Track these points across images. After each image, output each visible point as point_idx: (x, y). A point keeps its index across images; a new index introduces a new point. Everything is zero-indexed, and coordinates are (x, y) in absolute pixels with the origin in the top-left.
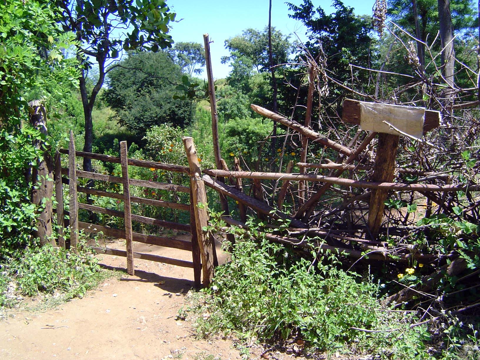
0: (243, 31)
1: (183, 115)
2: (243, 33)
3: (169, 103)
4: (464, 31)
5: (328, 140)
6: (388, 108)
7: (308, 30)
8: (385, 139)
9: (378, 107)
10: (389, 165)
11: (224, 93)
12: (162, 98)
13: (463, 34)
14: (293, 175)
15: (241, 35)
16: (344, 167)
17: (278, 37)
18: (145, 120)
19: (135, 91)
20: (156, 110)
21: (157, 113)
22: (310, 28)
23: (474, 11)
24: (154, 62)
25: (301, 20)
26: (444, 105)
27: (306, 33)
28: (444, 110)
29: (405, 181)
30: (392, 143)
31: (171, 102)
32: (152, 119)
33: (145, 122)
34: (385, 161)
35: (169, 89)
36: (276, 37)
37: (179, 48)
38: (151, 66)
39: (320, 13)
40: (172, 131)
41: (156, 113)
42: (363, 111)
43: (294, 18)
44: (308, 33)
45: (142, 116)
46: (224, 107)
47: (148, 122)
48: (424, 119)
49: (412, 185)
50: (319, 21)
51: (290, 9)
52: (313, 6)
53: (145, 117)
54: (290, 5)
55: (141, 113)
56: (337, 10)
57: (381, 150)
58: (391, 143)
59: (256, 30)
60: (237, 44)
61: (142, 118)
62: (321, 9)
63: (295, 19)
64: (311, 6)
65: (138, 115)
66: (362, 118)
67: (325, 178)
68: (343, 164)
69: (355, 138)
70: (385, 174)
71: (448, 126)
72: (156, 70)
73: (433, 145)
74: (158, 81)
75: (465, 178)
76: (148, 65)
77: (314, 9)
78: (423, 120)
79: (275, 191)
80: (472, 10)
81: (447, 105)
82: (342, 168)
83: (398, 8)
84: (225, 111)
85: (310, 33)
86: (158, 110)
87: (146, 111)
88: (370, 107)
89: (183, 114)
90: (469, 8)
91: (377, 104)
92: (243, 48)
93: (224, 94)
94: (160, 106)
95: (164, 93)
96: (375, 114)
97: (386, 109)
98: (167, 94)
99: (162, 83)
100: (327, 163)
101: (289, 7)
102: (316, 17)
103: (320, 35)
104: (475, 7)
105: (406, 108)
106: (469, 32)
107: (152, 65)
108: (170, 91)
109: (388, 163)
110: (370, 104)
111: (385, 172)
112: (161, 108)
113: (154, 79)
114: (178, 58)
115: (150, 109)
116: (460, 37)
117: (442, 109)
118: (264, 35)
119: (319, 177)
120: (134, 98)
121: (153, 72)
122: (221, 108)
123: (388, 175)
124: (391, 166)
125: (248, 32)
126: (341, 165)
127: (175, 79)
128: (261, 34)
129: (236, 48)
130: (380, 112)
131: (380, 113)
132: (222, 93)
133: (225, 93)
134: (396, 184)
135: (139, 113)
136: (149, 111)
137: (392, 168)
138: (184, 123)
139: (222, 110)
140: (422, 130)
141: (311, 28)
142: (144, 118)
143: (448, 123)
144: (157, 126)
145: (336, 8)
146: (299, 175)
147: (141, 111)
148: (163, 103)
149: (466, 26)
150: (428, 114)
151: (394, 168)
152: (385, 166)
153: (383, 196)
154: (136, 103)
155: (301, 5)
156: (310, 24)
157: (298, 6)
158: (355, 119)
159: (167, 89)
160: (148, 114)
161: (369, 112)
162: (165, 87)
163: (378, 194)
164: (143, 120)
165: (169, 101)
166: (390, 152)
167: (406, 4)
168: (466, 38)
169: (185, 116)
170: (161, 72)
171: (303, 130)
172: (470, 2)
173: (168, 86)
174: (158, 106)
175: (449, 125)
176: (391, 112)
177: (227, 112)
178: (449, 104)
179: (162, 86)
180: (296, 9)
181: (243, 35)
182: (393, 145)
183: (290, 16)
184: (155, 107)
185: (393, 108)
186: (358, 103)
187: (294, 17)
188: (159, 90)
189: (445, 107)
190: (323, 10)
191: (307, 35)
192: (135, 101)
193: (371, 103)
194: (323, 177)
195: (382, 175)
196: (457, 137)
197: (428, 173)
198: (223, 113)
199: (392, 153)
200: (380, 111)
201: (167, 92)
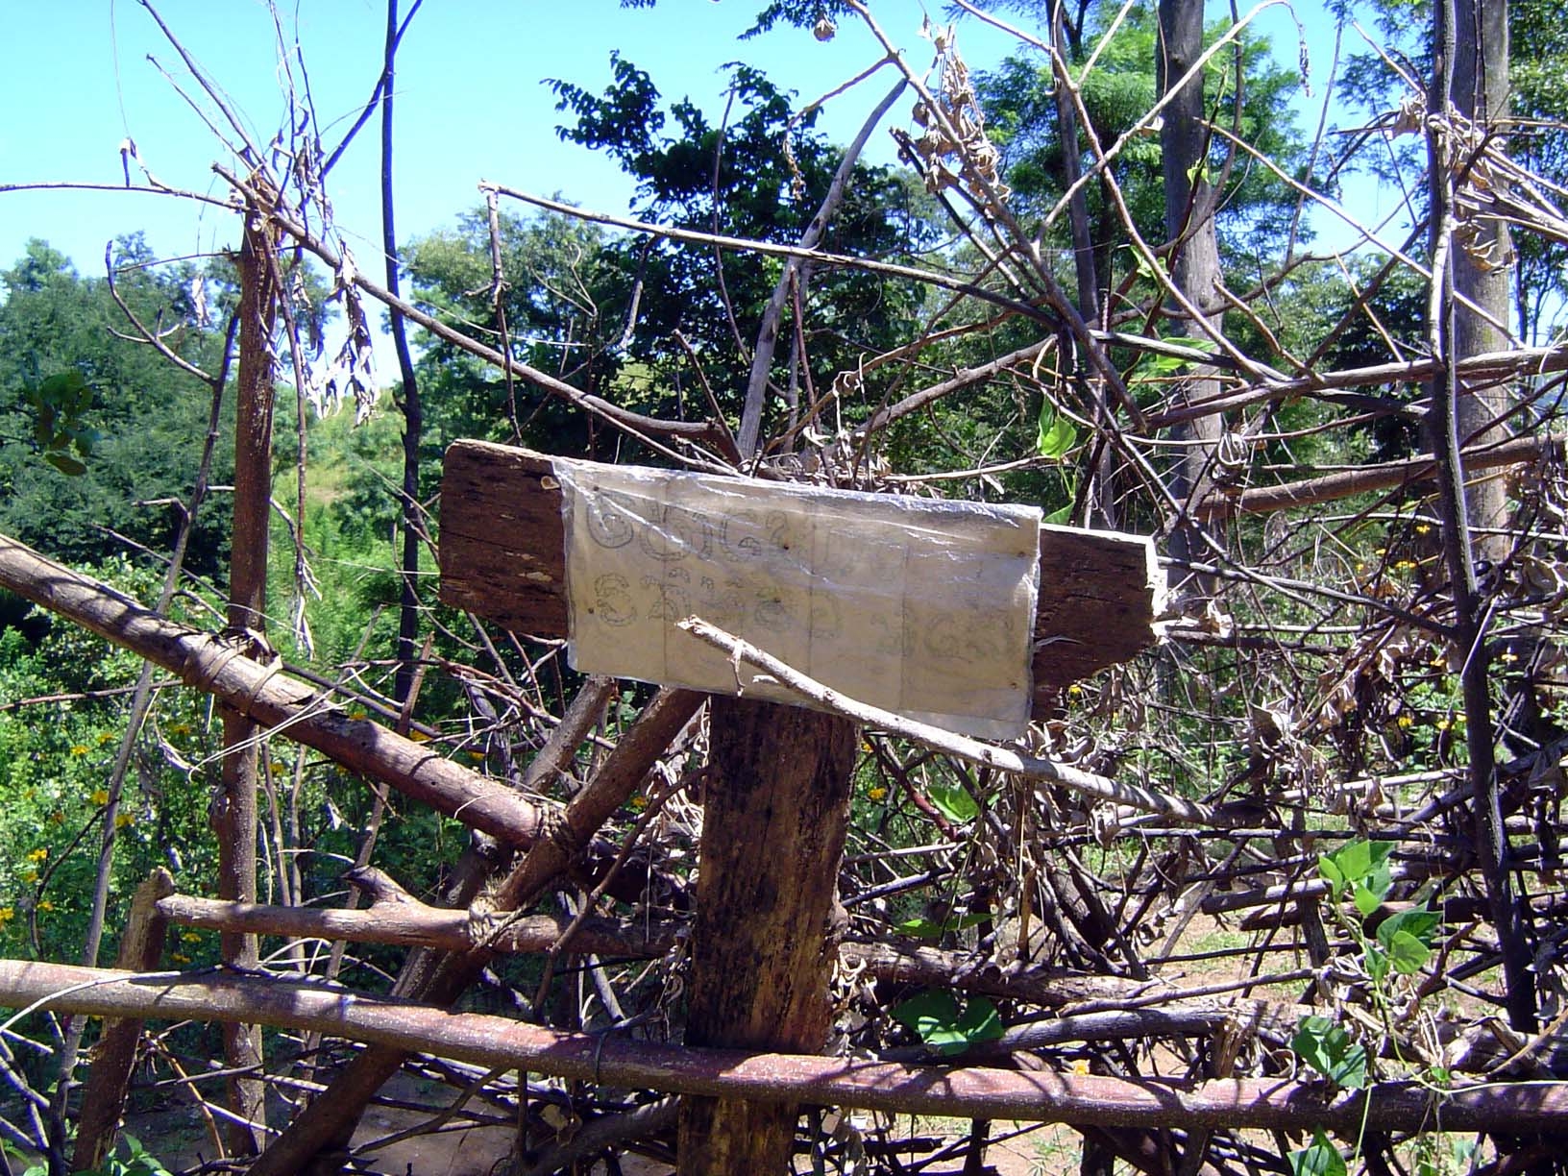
0: (459, 215)
1: (214, 523)
2: (462, 223)
3: (158, 475)
4: (1257, 214)
5: (373, 735)
6: (759, 506)
7: (637, 189)
8: (757, 741)
9: (693, 505)
10: (791, 925)
11: (371, 441)
12: (132, 455)
13: (1252, 226)
14: (133, 981)
15: (455, 230)
16: (481, 934)
17: (589, 239)
18: (62, 539)
19: (26, 427)
20: (109, 503)
21: (109, 514)
22: (646, 181)
23: (1290, 142)
24: (103, 319)
25: (607, 147)
26: (1183, 490)
27: (633, 202)
28: (1183, 520)
29: (908, 1049)
30: (808, 772)
31: (166, 471)
32: (89, 536)
33: (65, 547)
34: (764, 898)
35: (162, 422)
36: (580, 238)
37: (226, 272)
38: (93, 333)
39: (686, 124)
40: (148, 585)
41: (108, 512)
42: (579, 533)
43: (579, 142)
44: (639, 201)
45: (53, 525)
46: (373, 495)
47: (74, 547)
48: (1033, 592)
49: (964, 1081)
50: (680, 151)
51: (561, 106)
52: (653, 91)
53: (63, 527)
54: (566, 88)
55: (49, 515)
56: (749, 109)
57: (732, 818)
58: (798, 772)
59: (509, 214)
60: (436, 262)
61: (51, 531)
62: (691, 111)
63: (584, 144)
64: (647, 91)
65: (36, 521)
66: (580, 584)
67: (350, 1012)
68: (479, 907)
69: (576, 720)
70: (765, 990)
71: (1209, 626)
72: (109, 349)
73: (1105, 785)
74: (119, 391)
75: (1347, 1039)
76: (79, 331)
77: (661, 105)
78: (1024, 600)
79: (69, 1070)
80: (1284, 139)
81: (1204, 486)
82: (468, 942)
83: (1005, 118)
84: (373, 507)
85: (648, 200)
86: (115, 502)
87: (68, 504)
88: (630, 504)
89: (212, 517)
90: (1274, 131)
91: (682, 476)
92: (458, 279)
93: (371, 445)
94: (125, 487)
95: (139, 436)
96: (667, 556)
97: (750, 515)
98: (150, 440)
99: (132, 397)
100: (366, 903)
101: (560, 99)
102: (668, 135)
103: (690, 208)
104: (1294, 126)
105: (900, 512)
106: (1274, 220)
107: (97, 329)
108: (165, 429)
109: (784, 915)
110: (630, 481)
111: (767, 977)
112: (127, 494)
113: (101, 382)
114: (218, 311)
115: (85, 498)
116: (1239, 236)
117: (1173, 518)
118: (537, 233)
119: (312, 999)
120: (20, 454)
121: (101, 358)
122: (359, 498)
123: (787, 997)
124: (809, 933)
125: (480, 219)
126: (463, 915)
127: (184, 384)
128: (526, 228)
129: (438, 275)
130: (707, 536)
131: (706, 550)
132: (362, 441)
133: (377, 442)
134: (849, 1071)
135: (42, 511)
136: (81, 504)
137: (812, 948)
138: (218, 553)
139: (364, 504)
140: (1024, 682)
141: (652, 179)
142: (58, 533)
143: (1211, 609)
144: (88, 564)
145: (746, 102)
146: (171, 982)
147: (48, 506)
148: (133, 476)
149: (1263, 199)
150: (1061, 556)
151: (829, 951)
152: (766, 933)
153: (762, 1142)
154: (29, 473)
155: (611, 90)
156: (646, 165)
157: (599, 94)
158: (533, 588)
159: (153, 422)
160: (74, 515)
161: (627, 538)
162: (144, 413)
163: (725, 1128)
164: (54, 540)
165: (158, 468)
166: (795, 839)
167: (1036, 106)
168: (1262, 241)
169: (221, 527)
170: (129, 357)
171: (204, 659)
172: (1278, 108)
173: (155, 411)
174: (116, 485)
175: (1223, 619)
176: (784, 537)
177: (382, 514)
178: (1221, 484)
179: (133, 408)
180: (585, 103)
181: (461, 229)
182: (819, 782)
183: (564, 133)
184: (103, 491)
185: (799, 512)
186: (546, 470)
187: (578, 137)
188: (120, 425)
189: (1194, 502)
190: (698, 114)
191: (636, 208)
192: (28, 464)
193: (639, 472)
194: (340, 1005)
195: (746, 997)
196: (1282, 720)
197: (1073, 984)
198: (365, 517)
199: (813, 843)
200: (708, 534)
201: (153, 432)
